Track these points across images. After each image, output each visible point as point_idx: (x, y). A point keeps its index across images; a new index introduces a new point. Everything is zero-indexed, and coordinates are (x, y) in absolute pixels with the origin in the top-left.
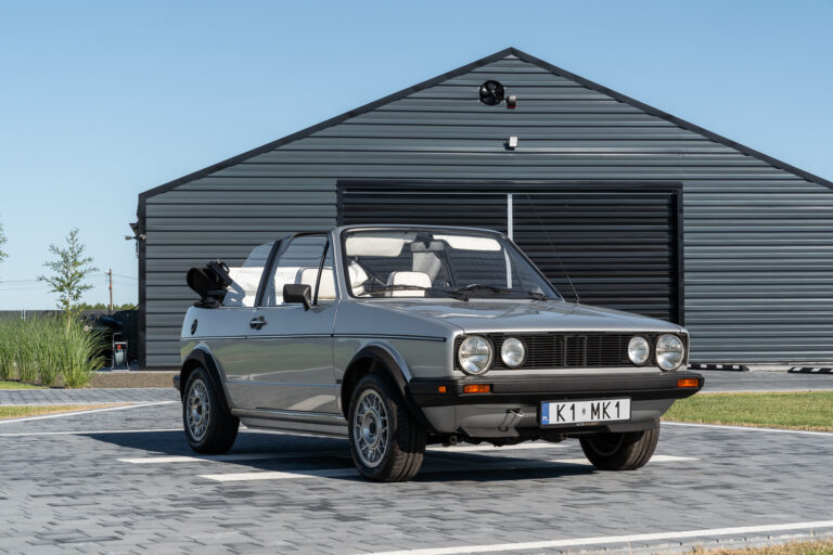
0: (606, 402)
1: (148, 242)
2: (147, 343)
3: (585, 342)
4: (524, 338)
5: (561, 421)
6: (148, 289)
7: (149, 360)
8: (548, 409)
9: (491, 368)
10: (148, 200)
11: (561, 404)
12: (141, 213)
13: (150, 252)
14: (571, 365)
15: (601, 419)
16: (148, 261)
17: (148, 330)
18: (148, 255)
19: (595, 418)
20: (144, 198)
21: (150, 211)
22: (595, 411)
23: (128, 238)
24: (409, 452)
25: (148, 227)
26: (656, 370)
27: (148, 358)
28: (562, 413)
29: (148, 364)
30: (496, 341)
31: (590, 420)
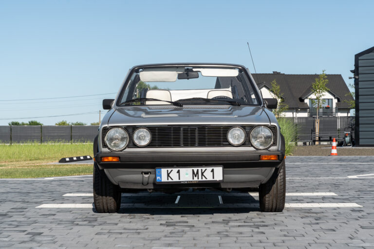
0: (204, 169)
1: (360, 80)
2: (360, 133)
3: (197, 131)
4: (151, 129)
5: (170, 180)
6: (360, 104)
7: (361, 142)
8: (160, 172)
9: (128, 146)
10: (360, 58)
11: (170, 170)
12: (357, 65)
13: (361, 85)
14: (186, 145)
15: (200, 179)
16: (360, 90)
17: (360, 126)
18: (360, 87)
19: (196, 179)
20: (357, 57)
21: (361, 63)
22: (195, 174)
23: (350, 78)
24: (102, 196)
25: (360, 72)
26: (252, 149)
27: (360, 140)
28: (170, 175)
29: (360, 144)
30: (131, 130)
31: (191, 180)
